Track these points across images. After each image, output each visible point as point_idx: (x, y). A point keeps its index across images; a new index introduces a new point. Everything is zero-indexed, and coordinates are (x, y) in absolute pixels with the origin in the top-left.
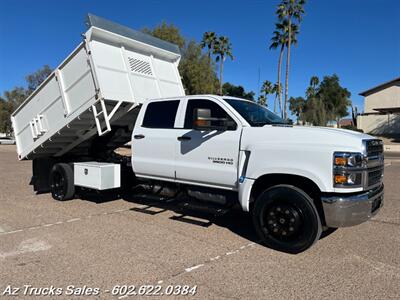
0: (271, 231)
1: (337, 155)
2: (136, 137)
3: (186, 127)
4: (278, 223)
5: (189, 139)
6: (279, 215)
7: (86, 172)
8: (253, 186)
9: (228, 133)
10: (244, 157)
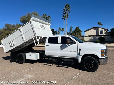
0: (87, 67)
1: (102, 50)
2: (46, 46)
3: (61, 43)
4: (89, 65)
5: (63, 46)
6: (89, 64)
7: (30, 55)
8: (82, 57)
9: (74, 45)
10: (79, 50)
